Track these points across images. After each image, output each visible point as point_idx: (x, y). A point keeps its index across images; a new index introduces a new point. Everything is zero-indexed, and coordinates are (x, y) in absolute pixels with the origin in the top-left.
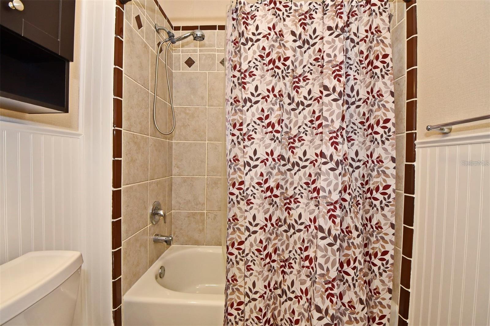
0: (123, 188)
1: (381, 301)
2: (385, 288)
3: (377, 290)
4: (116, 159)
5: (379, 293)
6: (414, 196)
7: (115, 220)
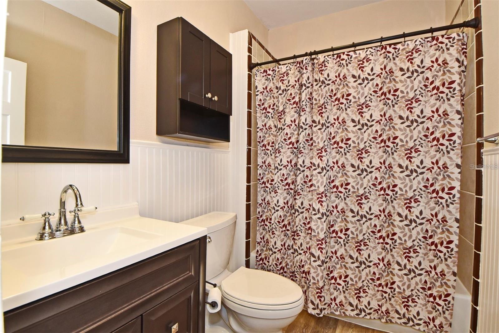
0: (252, 184)
1: (447, 281)
2: (450, 271)
3: (443, 273)
4: (248, 166)
5: (445, 275)
6: (482, 197)
7: (248, 203)
